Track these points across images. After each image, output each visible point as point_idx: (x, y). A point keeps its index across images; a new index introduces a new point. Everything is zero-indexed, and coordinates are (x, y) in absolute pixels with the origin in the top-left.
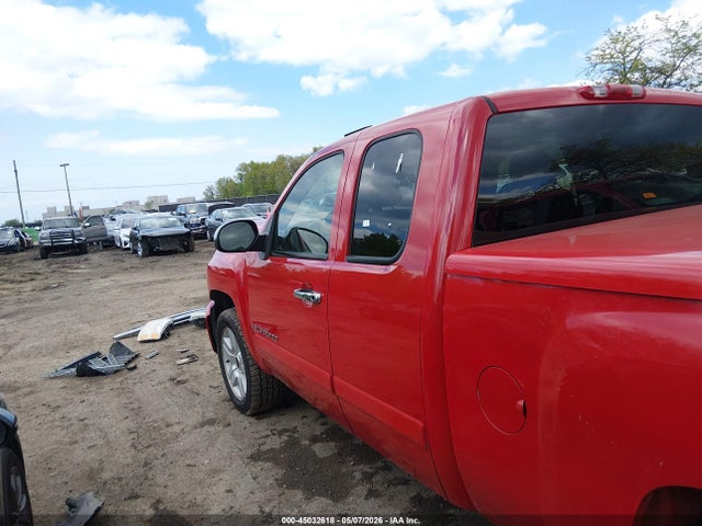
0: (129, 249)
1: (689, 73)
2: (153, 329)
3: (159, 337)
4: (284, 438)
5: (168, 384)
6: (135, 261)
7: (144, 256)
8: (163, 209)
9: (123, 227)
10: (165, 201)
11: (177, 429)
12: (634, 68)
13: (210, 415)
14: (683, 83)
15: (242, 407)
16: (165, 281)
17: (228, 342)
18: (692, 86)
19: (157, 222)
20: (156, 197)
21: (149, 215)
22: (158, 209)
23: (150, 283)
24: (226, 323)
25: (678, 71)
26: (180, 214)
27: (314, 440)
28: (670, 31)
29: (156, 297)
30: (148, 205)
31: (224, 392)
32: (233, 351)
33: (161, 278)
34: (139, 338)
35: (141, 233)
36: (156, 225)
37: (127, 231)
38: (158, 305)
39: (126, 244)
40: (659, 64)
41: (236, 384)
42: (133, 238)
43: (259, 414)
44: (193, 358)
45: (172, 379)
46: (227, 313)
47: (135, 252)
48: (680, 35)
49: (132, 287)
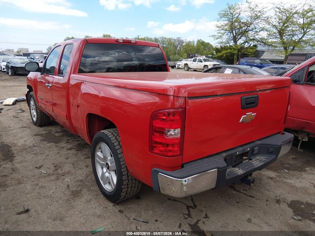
0: (5, 72)
1: (257, 26)
2: (10, 101)
3: (11, 104)
4: (47, 132)
5: (12, 118)
6: (7, 77)
7: (12, 75)
8: (25, 55)
9: (3, 61)
10: (27, 51)
11: (13, 128)
12: (236, 21)
13: (25, 125)
14: (254, 30)
15: (35, 124)
16: (19, 86)
17: (32, 103)
18: (257, 32)
19: (19, 61)
20: (22, 49)
21: (17, 57)
22: (22, 54)
23: (12, 86)
24: (31, 96)
25: (253, 25)
26: (31, 59)
27: (56, 132)
28: (251, 8)
29: (14, 91)
30: (18, 52)
31: (31, 121)
32: (33, 106)
33: (18, 85)
34: (4, 104)
35: (11, 65)
36: (19, 62)
37: (5, 64)
38: (14, 94)
39: (4, 69)
40: (245, 21)
41: (34, 117)
42: (7, 67)
43: (41, 126)
44: (23, 111)
45: (14, 116)
46: (31, 93)
47: (8, 73)
48: (255, 10)
49: (4, 87)
